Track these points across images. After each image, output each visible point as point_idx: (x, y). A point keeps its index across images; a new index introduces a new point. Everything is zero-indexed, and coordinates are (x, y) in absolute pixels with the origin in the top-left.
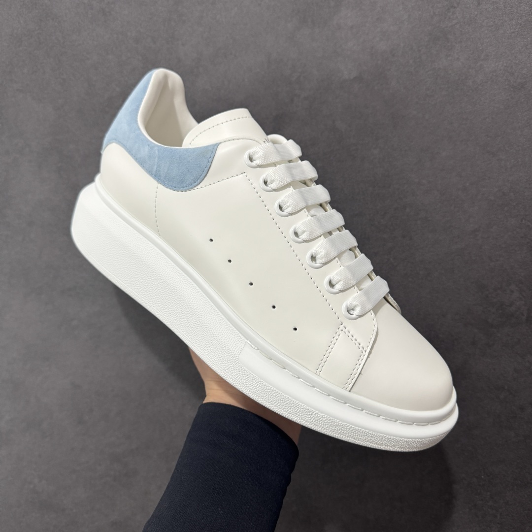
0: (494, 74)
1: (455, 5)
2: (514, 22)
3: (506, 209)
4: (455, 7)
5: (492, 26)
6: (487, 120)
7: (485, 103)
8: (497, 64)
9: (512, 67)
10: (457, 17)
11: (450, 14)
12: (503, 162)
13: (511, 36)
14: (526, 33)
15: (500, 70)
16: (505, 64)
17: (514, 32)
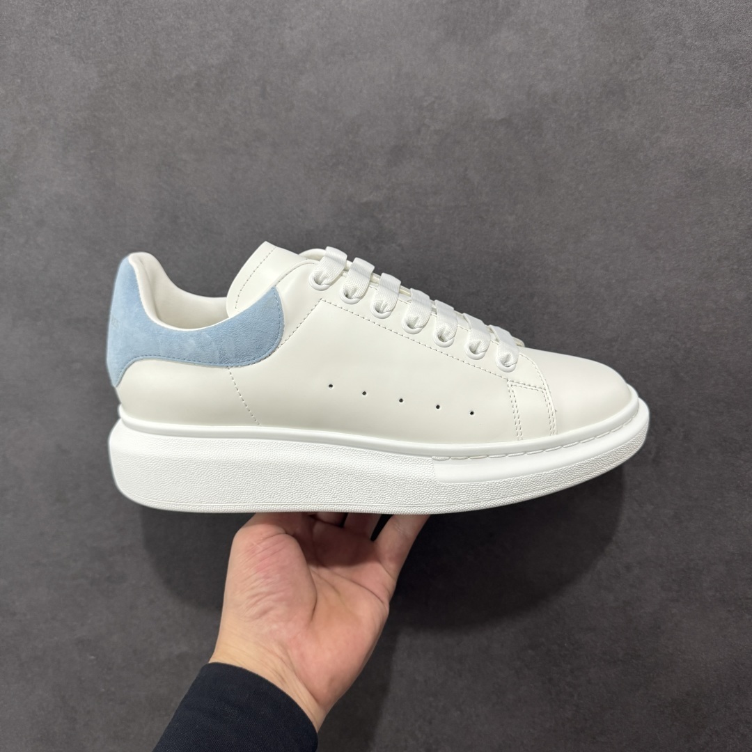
0: (672, 152)
1: (642, 56)
2: (707, 93)
3: (654, 320)
4: (640, 59)
5: (680, 92)
6: (653, 206)
7: (653, 185)
8: (677, 140)
9: (694, 147)
10: (640, 72)
11: (634, 65)
12: (662, 262)
13: (700, 109)
14: (718, 109)
15: (680, 148)
16: (687, 142)
17: (705, 105)
